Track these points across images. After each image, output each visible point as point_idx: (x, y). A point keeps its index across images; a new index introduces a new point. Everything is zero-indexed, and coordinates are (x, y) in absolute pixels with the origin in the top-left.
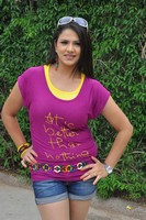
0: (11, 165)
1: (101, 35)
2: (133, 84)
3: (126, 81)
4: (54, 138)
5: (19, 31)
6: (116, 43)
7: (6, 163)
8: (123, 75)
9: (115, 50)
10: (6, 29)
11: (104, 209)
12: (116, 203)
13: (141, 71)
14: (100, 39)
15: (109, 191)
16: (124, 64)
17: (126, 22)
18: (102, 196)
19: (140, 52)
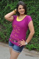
0: (6, 42)
2: (38, 21)
5: (9, 8)
6: (34, 11)
7: (5, 41)
8: (35, 19)
14: (30, 10)
15: (31, 49)
16: (36, 16)
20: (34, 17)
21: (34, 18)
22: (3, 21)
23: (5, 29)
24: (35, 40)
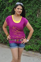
0: (5, 43)
1: (27, 11)
2: (35, 23)
3: (33, 23)
4: (15, 33)
5: (8, 10)
6: (31, 13)
9: (31, 15)
10: (4, 10)
11: (27, 53)
12: (30, 52)
13: (37, 20)
15: (29, 49)
16: (33, 19)
17: (33, 8)
18: (27, 50)
19: (37, 16)
21: (31, 21)
22: (2, 23)
24: (32, 41)
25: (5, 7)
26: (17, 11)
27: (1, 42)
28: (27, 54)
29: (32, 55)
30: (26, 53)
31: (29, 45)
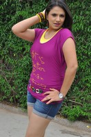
3: (87, 49)
7: (11, 100)
8: (85, 45)
9: (80, 30)
10: (13, 18)
15: (76, 117)
20: (81, 41)
21: (81, 44)
22: (5, 51)
23: (11, 71)
24: (84, 96)
25: (15, 12)
26: (53, 21)
27: (5, 99)
28: (73, 130)
29: (85, 132)
30: (69, 126)
31: (78, 107)
